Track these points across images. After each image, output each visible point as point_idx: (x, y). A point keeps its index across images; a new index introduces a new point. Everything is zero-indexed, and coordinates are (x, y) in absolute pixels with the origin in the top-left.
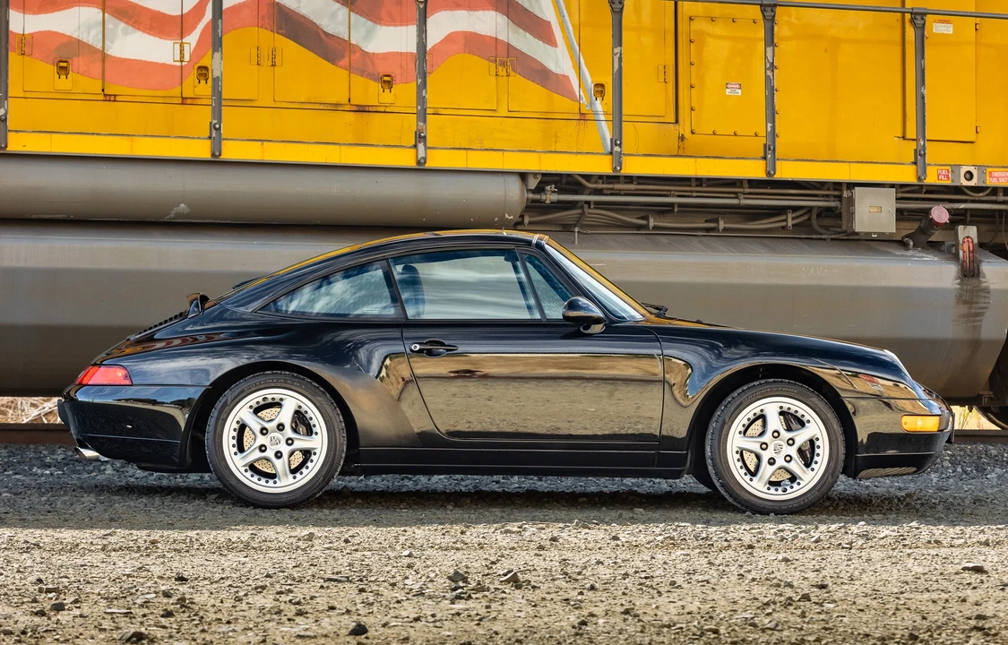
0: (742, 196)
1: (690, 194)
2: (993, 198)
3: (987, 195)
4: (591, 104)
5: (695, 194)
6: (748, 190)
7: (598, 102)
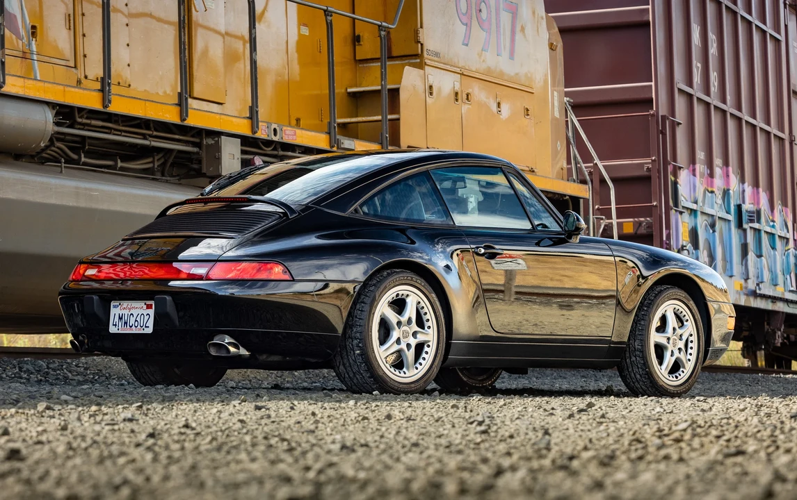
0: (150, 139)
1: (120, 133)
2: (275, 153)
3: (273, 150)
4: (30, 44)
5: (123, 134)
6: (155, 133)
7: (34, 42)
